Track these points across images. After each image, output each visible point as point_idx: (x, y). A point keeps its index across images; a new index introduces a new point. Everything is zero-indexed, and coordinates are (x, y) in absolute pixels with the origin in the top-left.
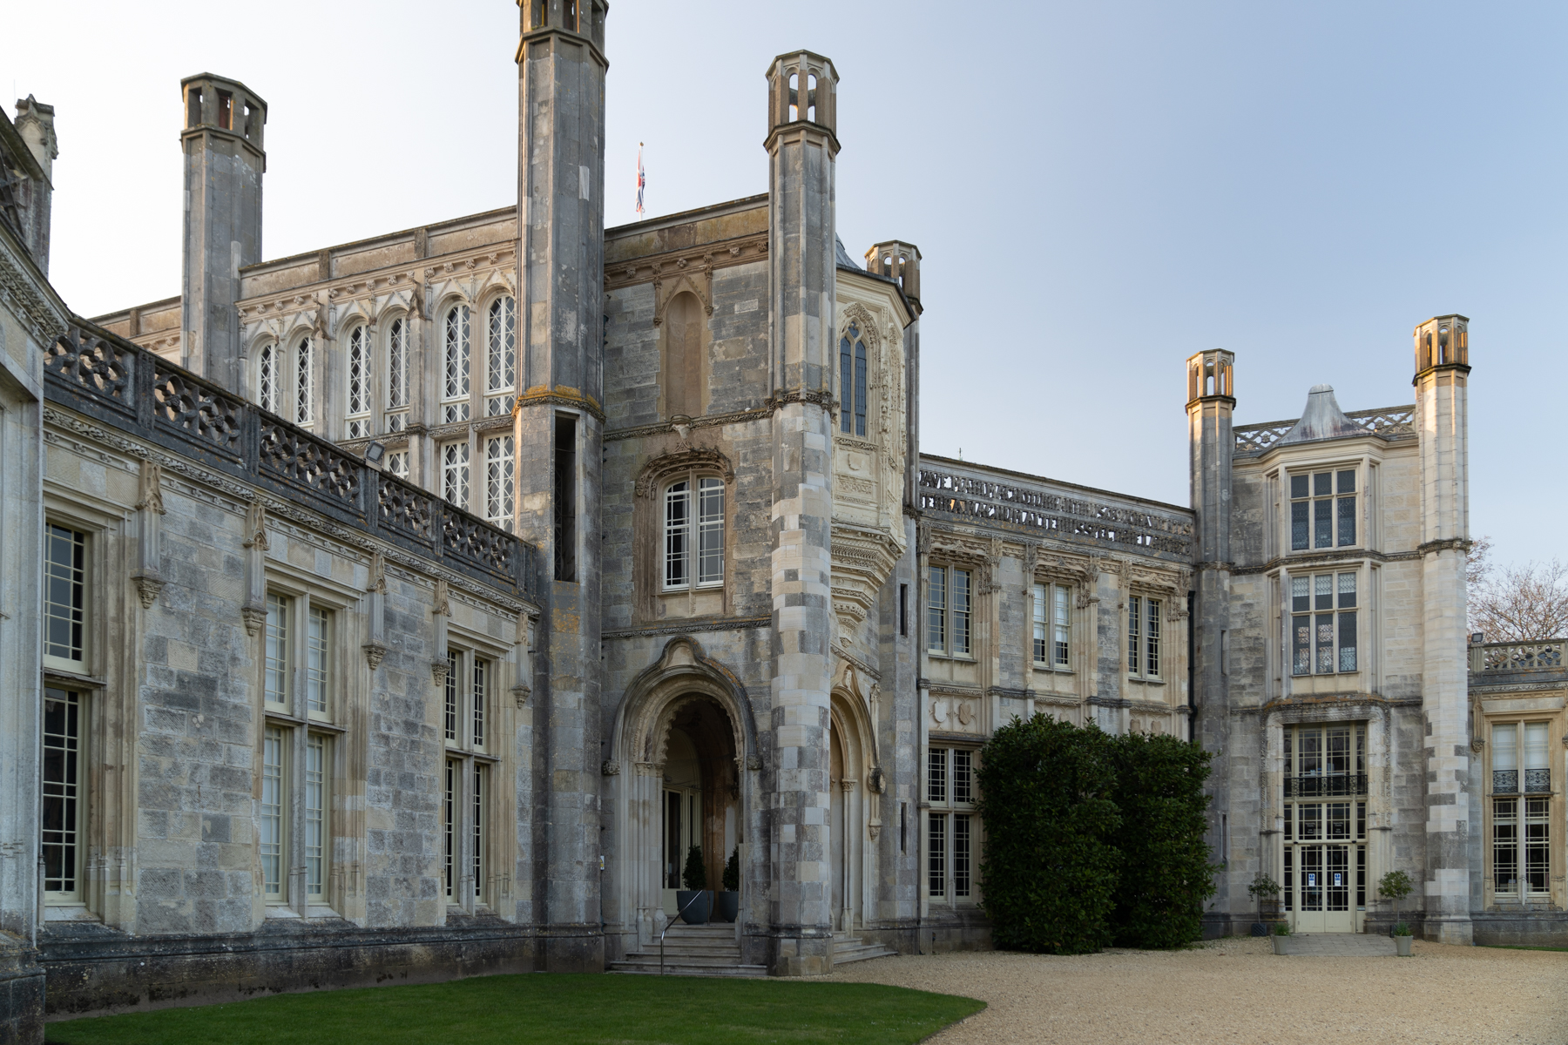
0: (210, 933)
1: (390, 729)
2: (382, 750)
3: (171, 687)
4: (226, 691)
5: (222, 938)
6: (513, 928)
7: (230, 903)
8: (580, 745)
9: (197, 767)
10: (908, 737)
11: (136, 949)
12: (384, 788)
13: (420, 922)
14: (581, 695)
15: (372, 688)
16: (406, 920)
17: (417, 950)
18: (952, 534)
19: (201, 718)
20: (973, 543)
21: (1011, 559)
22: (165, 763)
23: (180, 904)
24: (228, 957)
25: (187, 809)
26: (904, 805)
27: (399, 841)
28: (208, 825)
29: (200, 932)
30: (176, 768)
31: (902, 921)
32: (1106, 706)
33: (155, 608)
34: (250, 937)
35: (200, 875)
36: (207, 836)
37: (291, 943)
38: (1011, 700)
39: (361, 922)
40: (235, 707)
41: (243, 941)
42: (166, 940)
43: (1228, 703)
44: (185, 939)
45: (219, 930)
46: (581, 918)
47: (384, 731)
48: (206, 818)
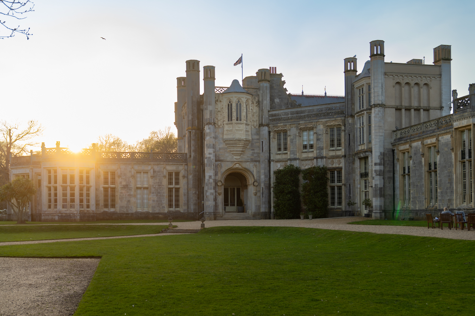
0: (128, 213)
1: (155, 186)
2: (154, 189)
3: (123, 186)
4: (129, 186)
5: (129, 213)
6: (183, 213)
7: (131, 209)
8: (192, 184)
9: (126, 195)
10: (263, 173)
11: (119, 214)
12: (154, 194)
13: (162, 212)
14: (192, 176)
15: (152, 181)
16: (159, 212)
17: (160, 216)
18: (278, 126)
19: (126, 189)
20: (284, 127)
21: (294, 128)
22: (122, 195)
23: (124, 210)
24: (130, 215)
25: (125, 199)
26: (263, 188)
27: (157, 201)
28: (127, 201)
29: (127, 213)
30: (123, 195)
31: (262, 212)
32: (320, 159)
33: (120, 178)
34: (133, 213)
35: (126, 206)
36: (127, 202)
37: (139, 214)
38: (294, 161)
39: (151, 212)
40: (131, 187)
41: (132, 214)
42: (122, 213)
43: (351, 153)
44: (124, 213)
45: (129, 212)
46: (192, 211)
47: (154, 186)
48: (127, 200)
